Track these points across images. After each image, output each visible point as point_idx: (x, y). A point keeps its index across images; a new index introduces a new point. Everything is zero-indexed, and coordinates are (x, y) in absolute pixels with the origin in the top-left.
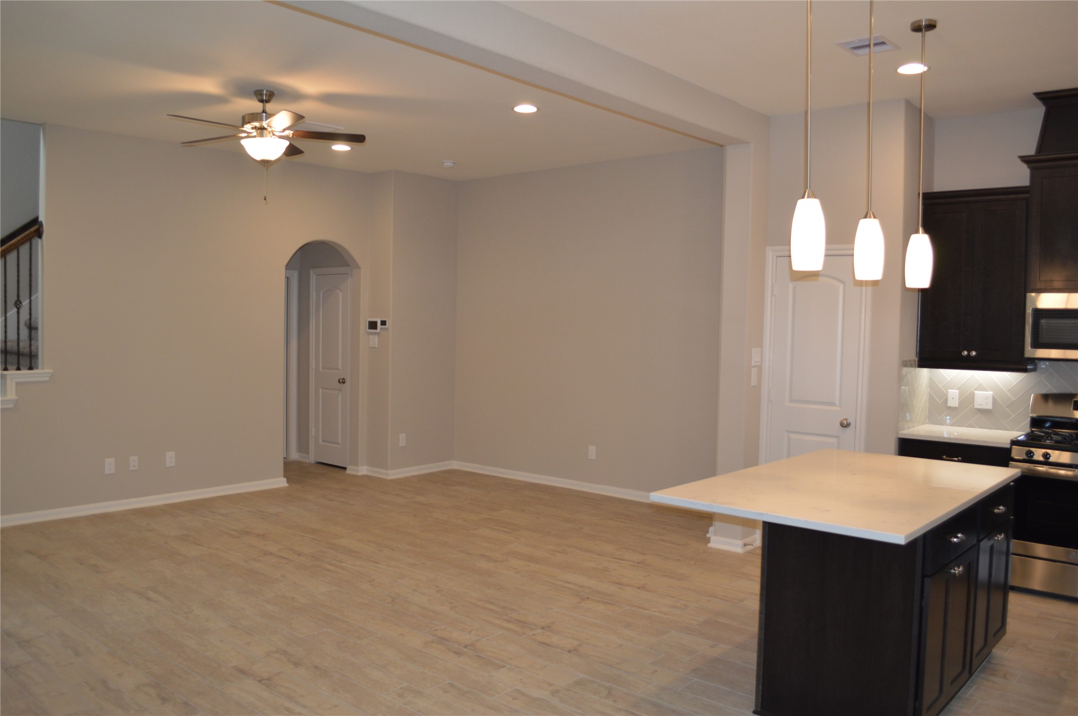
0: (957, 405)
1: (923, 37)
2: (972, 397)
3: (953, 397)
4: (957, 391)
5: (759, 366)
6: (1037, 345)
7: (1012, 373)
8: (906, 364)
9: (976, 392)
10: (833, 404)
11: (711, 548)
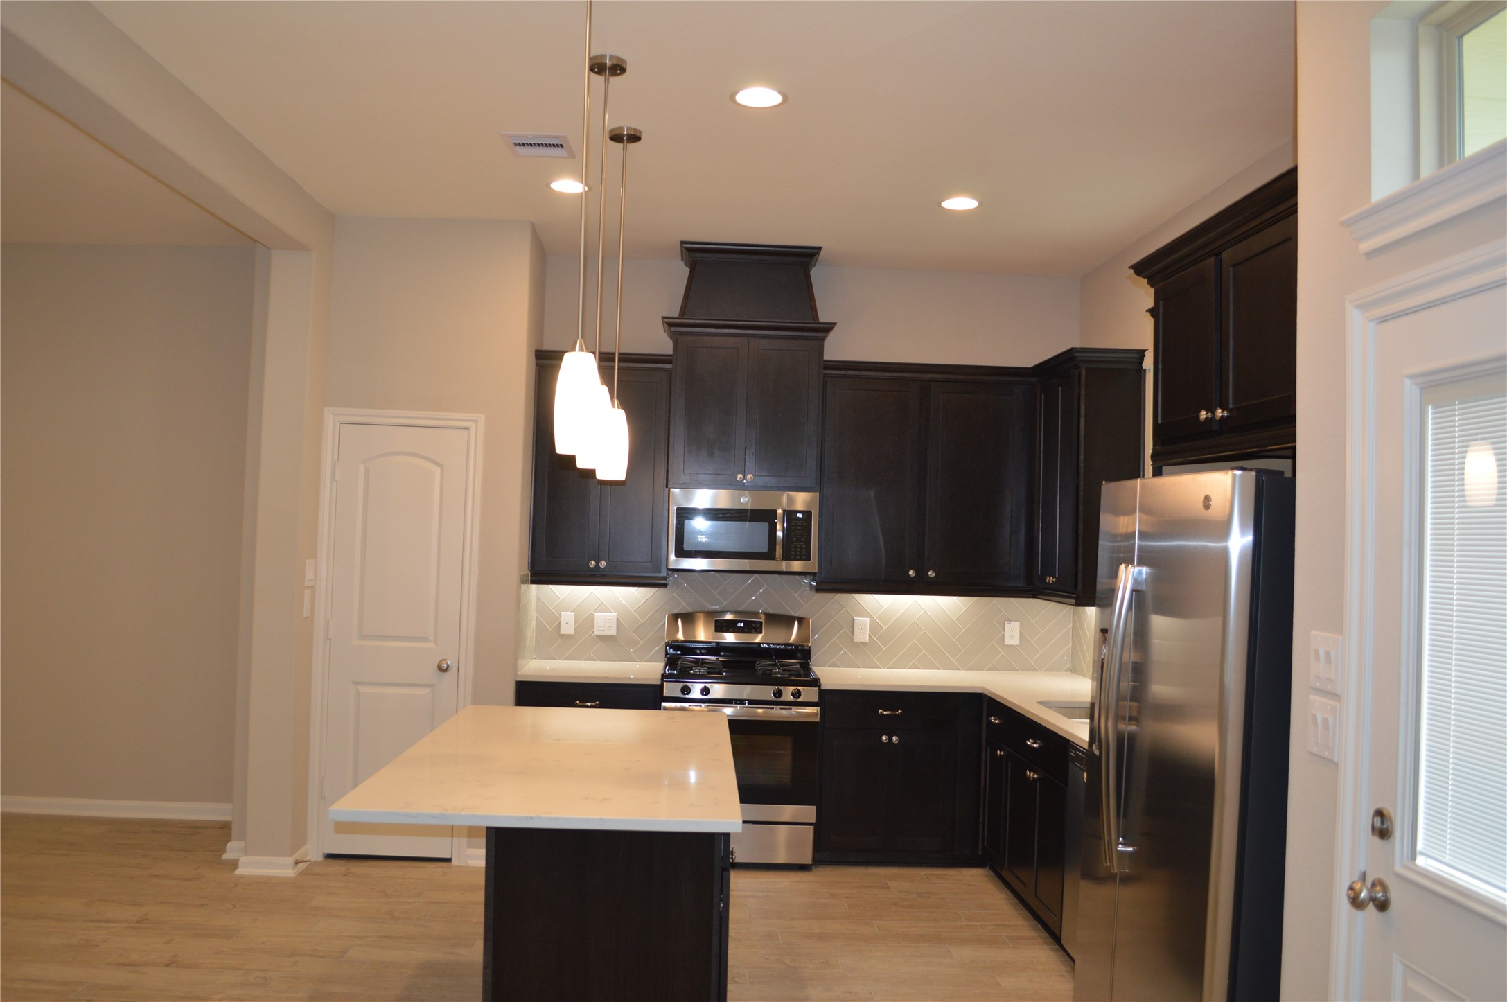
0: (572, 632)
1: (625, 150)
2: (591, 621)
3: (568, 623)
4: (573, 613)
5: (312, 587)
6: (681, 553)
7: (640, 588)
8: (523, 582)
9: (596, 614)
10: (425, 639)
11: (242, 877)
